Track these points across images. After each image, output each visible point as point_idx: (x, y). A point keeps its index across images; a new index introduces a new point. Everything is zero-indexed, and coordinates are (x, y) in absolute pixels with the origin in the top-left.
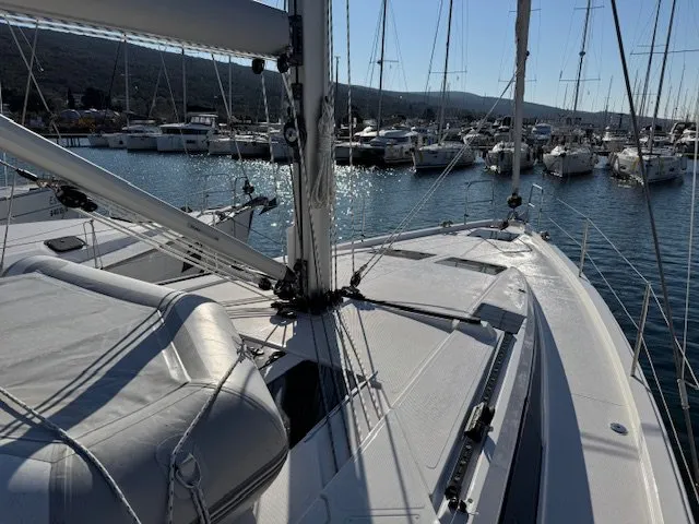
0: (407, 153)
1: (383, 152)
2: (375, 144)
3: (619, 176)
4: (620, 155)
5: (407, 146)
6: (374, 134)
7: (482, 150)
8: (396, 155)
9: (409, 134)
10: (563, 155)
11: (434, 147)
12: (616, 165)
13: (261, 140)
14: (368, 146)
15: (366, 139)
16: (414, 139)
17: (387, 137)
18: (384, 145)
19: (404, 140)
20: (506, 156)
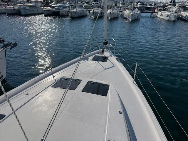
0: (67, 12)
1: (59, 12)
2: (56, 9)
3: (125, 18)
4: (125, 12)
5: (67, 10)
6: (55, 5)
7: (89, 10)
8: (64, 13)
9: (67, 6)
10: (110, 13)
11: (75, 10)
12: (124, 15)
13: (17, 8)
14: (54, 10)
15: (53, 7)
16: (69, 7)
17: (60, 6)
18: (59, 9)
19: (65, 7)
20: (95, 14)
